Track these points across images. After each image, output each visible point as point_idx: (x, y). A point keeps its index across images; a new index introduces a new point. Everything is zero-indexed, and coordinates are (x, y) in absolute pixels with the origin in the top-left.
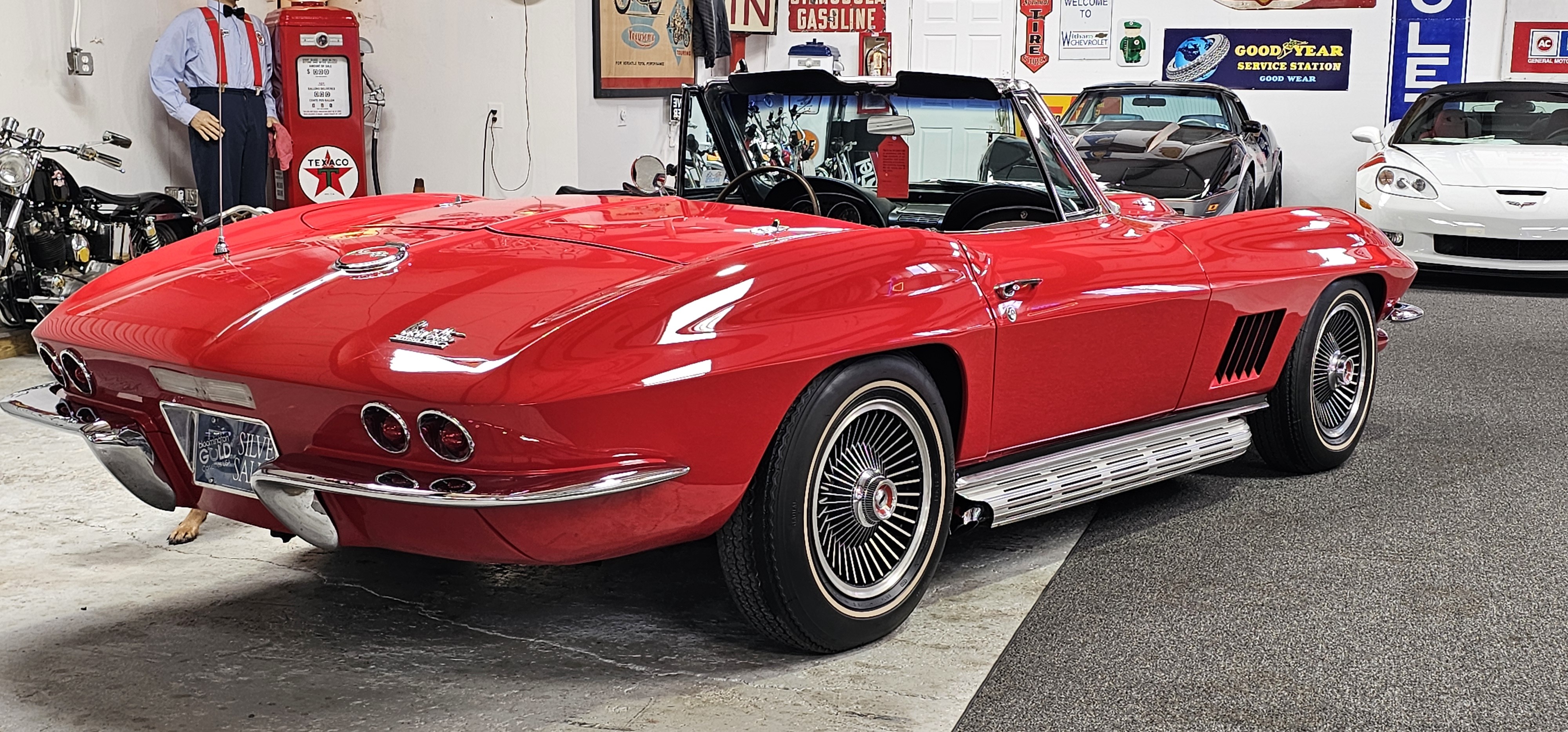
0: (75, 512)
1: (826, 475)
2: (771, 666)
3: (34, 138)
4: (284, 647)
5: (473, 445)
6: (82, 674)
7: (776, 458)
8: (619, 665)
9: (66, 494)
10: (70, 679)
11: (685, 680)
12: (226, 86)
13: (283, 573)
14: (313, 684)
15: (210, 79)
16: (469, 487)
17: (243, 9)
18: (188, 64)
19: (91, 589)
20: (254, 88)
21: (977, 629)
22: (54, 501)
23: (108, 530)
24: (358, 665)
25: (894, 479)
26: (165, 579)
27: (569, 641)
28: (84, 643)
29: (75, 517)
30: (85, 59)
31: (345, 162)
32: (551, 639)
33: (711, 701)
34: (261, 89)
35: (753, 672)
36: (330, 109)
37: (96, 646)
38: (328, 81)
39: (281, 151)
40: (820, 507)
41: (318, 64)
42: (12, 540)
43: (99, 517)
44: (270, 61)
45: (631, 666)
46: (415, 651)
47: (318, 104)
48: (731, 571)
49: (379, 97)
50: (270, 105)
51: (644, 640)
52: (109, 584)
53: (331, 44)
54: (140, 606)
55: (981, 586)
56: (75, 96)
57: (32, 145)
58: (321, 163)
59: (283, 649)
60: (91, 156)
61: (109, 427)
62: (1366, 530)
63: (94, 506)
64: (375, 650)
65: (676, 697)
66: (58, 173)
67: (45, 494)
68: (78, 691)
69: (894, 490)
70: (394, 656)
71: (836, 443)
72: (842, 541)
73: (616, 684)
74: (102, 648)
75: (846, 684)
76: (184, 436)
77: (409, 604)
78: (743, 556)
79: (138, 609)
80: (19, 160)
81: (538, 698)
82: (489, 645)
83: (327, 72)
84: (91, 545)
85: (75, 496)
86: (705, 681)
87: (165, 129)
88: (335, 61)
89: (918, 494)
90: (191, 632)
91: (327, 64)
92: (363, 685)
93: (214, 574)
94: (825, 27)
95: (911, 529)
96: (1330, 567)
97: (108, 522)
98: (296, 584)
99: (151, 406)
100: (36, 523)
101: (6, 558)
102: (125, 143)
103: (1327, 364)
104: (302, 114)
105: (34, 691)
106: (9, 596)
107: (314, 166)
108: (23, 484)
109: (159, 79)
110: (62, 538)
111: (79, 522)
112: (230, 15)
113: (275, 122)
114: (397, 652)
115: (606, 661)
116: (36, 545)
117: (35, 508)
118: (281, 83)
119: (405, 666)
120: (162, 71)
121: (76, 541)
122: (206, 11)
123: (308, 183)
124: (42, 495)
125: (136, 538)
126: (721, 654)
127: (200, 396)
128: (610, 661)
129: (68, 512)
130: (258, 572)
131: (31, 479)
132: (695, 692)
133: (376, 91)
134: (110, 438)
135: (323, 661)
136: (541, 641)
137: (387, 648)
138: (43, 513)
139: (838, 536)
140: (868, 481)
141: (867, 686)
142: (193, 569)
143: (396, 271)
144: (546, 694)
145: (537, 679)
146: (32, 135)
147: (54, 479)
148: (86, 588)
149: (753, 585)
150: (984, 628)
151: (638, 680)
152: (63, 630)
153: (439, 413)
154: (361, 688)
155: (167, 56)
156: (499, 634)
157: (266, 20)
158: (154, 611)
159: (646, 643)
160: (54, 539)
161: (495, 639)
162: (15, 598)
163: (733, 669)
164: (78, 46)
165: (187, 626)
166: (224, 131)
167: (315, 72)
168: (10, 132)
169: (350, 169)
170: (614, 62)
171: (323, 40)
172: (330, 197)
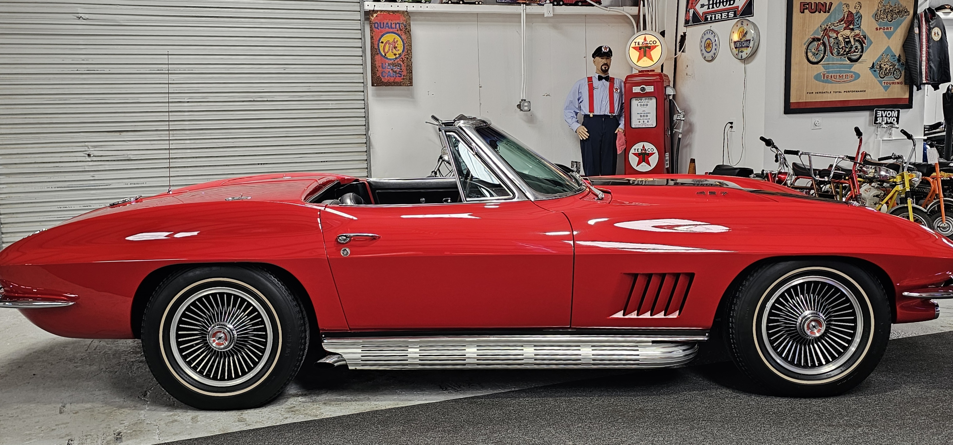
12: (593, 114)
17: (610, 77)
18: (580, 104)
20: (609, 114)
30: (527, 104)
31: (652, 150)
34: (614, 115)
36: (647, 123)
38: (647, 110)
41: (643, 101)
47: (642, 121)
49: (681, 116)
50: (622, 122)
53: (648, 91)
56: (531, 120)
58: (640, 150)
83: (647, 105)
88: (650, 99)
91: (647, 101)
104: (633, 126)
107: (636, 152)
109: (567, 112)
112: (602, 80)
113: (620, 130)
120: (568, 108)
122: (589, 79)
123: (633, 160)
133: (682, 113)
164: (524, 98)
166: (588, 135)
167: (641, 105)
169: (654, 153)
170: (805, 93)
171: (643, 89)
172: (644, 167)
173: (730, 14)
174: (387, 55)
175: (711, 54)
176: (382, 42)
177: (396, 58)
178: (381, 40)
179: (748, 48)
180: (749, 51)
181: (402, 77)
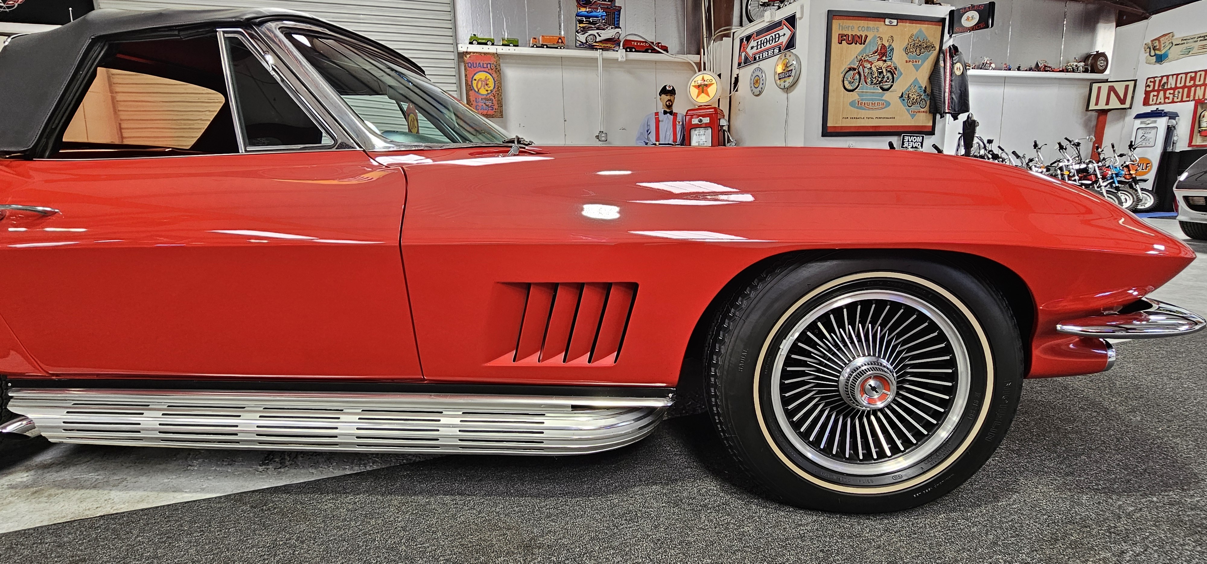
12: (659, 143)
17: (672, 111)
30: (604, 135)
41: (701, 131)
53: (704, 122)
83: (704, 134)
88: (708, 129)
91: (704, 131)
94: (1170, 101)
112: (666, 114)
120: (639, 138)
122: (656, 113)
155: (641, 132)
164: (602, 130)
167: (699, 134)
170: (841, 118)
171: (701, 121)
173: (775, 51)
174: (481, 91)
175: (759, 89)
176: (475, 80)
177: (488, 94)
178: (475, 77)
179: (790, 77)
181: (494, 110)
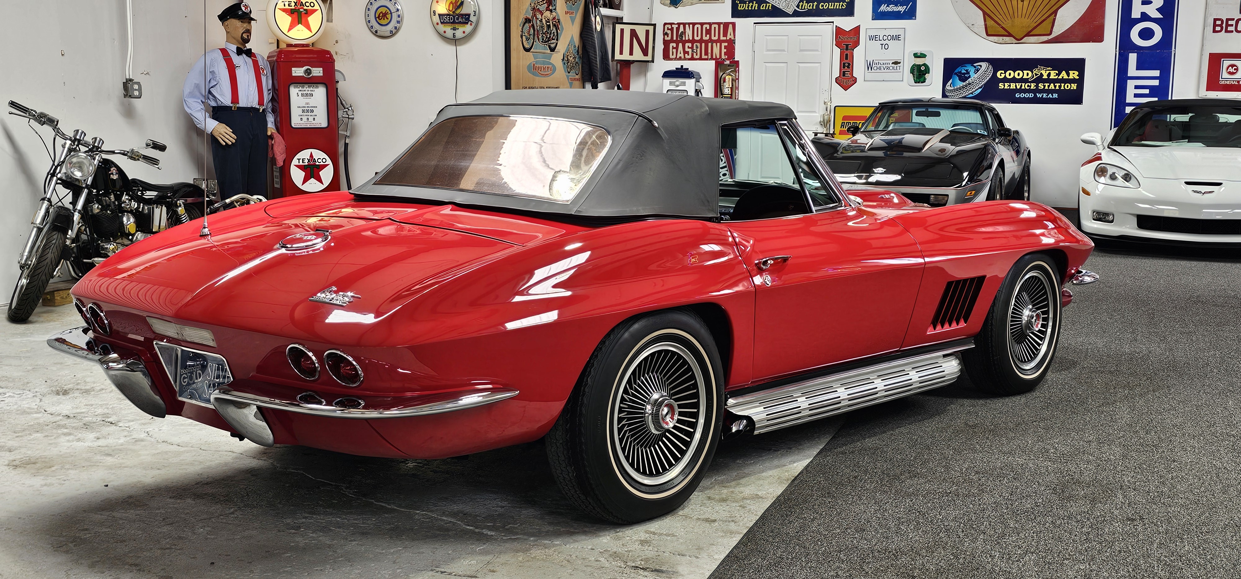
0: (109, 416)
1: (625, 396)
2: (585, 533)
3: (96, 144)
4: (241, 515)
5: (363, 374)
6: (99, 532)
7: (586, 385)
8: (477, 530)
9: (105, 402)
10: (90, 535)
11: (522, 542)
12: (237, 106)
13: (249, 462)
14: (259, 542)
15: (226, 100)
16: (360, 404)
17: (251, 49)
18: (211, 89)
19: (113, 471)
20: (258, 107)
21: (738, 508)
22: (95, 408)
23: (131, 429)
24: (293, 528)
25: (676, 400)
26: (166, 465)
27: (443, 513)
28: (103, 510)
29: (109, 420)
30: (136, 87)
31: (324, 160)
32: (432, 511)
33: (537, 558)
34: (263, 108)
35: (572, 537)
36: (313, 122)
37: (111, 512)
38: (312, 101)
39: (277, 152)
40: (620, 420)
41: (305, 89)
42: (62, 436)
43: (126, 420)
44: (270, 87)
45: (485, 531)
46: (333, 519)
47: (305, 118)
48: (555, 465)
49: (350, 113)
50: (270, 119)
51: (497, 513)
52: (125, 469)
53: (314, 75)
54: (146, 484)
55: (747, 477)
56: (129, 113)
57: (95, 149)
58: (306, 161)
59: (242, 516)
60: (137, 158)
61: (120, 358)
62: (1040, 439)
63: (123, 412)
64: (306, 518)
65: (513, 554)
66: (113, 170)
67: (90, 403)
68: (95, 544)
69: (676, 407)
70: (319, 522)
71: (632, 373)
72: (638, 443)
73: (472, 544)
74: (115, 514)
75: (637, 546)
76: (171, 365)
77: (335, 485)
78: (563, 454)
79: (144, 487)
80: (85, 161)
81: (415, 554)
82: (386, 515)
84: (117, 440)
85: (111, 405)
86: (535, 543)
87: (195, 136)
88: (317, 87)
89: (696, 410)
90: (179, 503)
92: (293, 542)
93: (201, 462)
94: (690, 57)
95: (691, 435)
96: (1006, 465)
97: (132, 423)
98: (257, 470)
99: (148, 344)
100: (81, 424)
101: (57, 449)
102: (162, 148)
103: (1021, 316)
104: (293, 125)
105: (64, 543)
106: (55, 476)
107: (301, 163)
108: (76, 395)
109: (190, 101)
110: (98, 435)
111: (111, 423)
112: (241, 54)
113: (273, 131)
114: (321, 520)
115: (468, 527)
116: (79, 440)
117: (81, 413)
118: (278, 103)
119: (325, 529)
120: (192, 95)
121: (107, 437)
122: (224, 52)
123: (297, 176)
124: (87, 403)
125: (150, 435)
126: (550, 524)
127: (180, 337)
128: (471, 528)
129: (105, 416)
130: (232, 461)
131: (82, 391)
132: (527, 550)
133: (347, 108)
134: (121, 366)
135: (268, 525)
136: (424, 512)
137: (315, 516)
138: (87, 417)
139: (635, 440)
140: (657, 400)
141: (651, 548)
142: (186, 458)
143: (322, 249)
144: (421, 550)
145: (417, 540)
146: (95, 143)
147: (97, 392)
148: (110, 471)
149: (570, 475)
150: (744, 507)
151: (488, 541)
152: (90, 501)
153: (339, 352)
154: (292, 544)
155: (195, 84)
156: (395, 507)
157: (268, 57)
158: (155, 488)
159: (499, 515)
160: (91, 436)
161: (392, 511)
162: (60, 477)
163: (558, 534)
164: (131, 77)
165: (176, 499)
166: (236, 137)
167: (302, 95)
168: (79, 141)
169: (327, 165)
170: (521, 87)
171: (308, 72)
172: (313, 186)
179: (465, 26)
180: (468, 28)
